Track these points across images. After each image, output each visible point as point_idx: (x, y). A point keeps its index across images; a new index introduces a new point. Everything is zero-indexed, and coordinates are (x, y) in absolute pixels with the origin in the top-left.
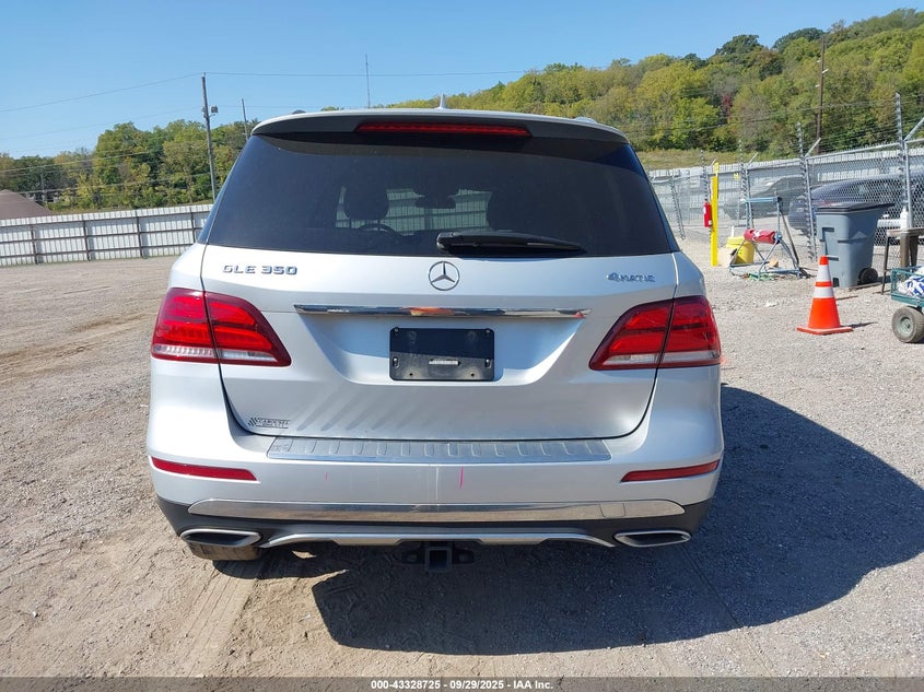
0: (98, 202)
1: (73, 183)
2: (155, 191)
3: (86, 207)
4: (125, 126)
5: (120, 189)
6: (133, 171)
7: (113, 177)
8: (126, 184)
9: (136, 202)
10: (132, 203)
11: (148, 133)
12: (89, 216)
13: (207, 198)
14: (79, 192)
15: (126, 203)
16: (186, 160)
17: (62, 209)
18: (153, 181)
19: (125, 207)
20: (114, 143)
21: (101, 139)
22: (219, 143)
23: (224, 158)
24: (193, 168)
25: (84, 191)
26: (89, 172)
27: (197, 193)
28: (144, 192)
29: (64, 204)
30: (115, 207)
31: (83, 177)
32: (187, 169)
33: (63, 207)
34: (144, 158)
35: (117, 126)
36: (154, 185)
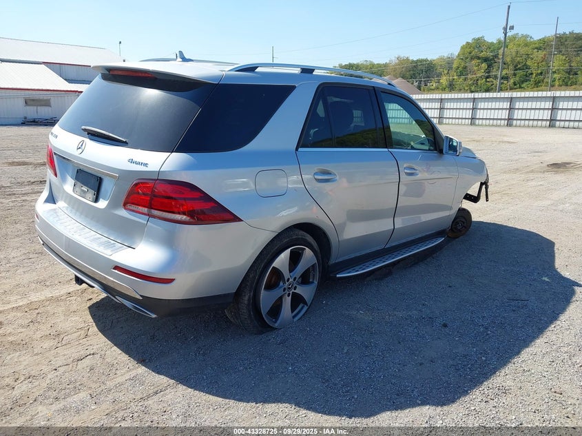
0: (451, 87)
1: (439, 75)
2: (486, 81)
3: (443, 90)
4: (479, 39)
5: (465, 79)
6: (476, 68)
7: (463, 72)
8: (469, 76)
9: (473, 88)
10: (470, 89)
11: (492, 43)
12: (445, 96)
13: (520, 87)
14: (441, 81)
15: (466, 88)
16: (513, 60)
17: (430, 90)
18: (487, 74)
19: (466, 91)
20: (469, 50)
21: (462, 48)
22: (539, 49)
23: (539, 59)
24: (515, 67)
25: (444, 80)
26: (450, 68)
27: (515, 84)
28: (479, 82)
29: (432, 88)
30: (460, 91)
31: (446, 72)
32: (511, 67)
33: (431, 89)
34: (486, 60)
35: (474, 39)
36: (487, 77)
